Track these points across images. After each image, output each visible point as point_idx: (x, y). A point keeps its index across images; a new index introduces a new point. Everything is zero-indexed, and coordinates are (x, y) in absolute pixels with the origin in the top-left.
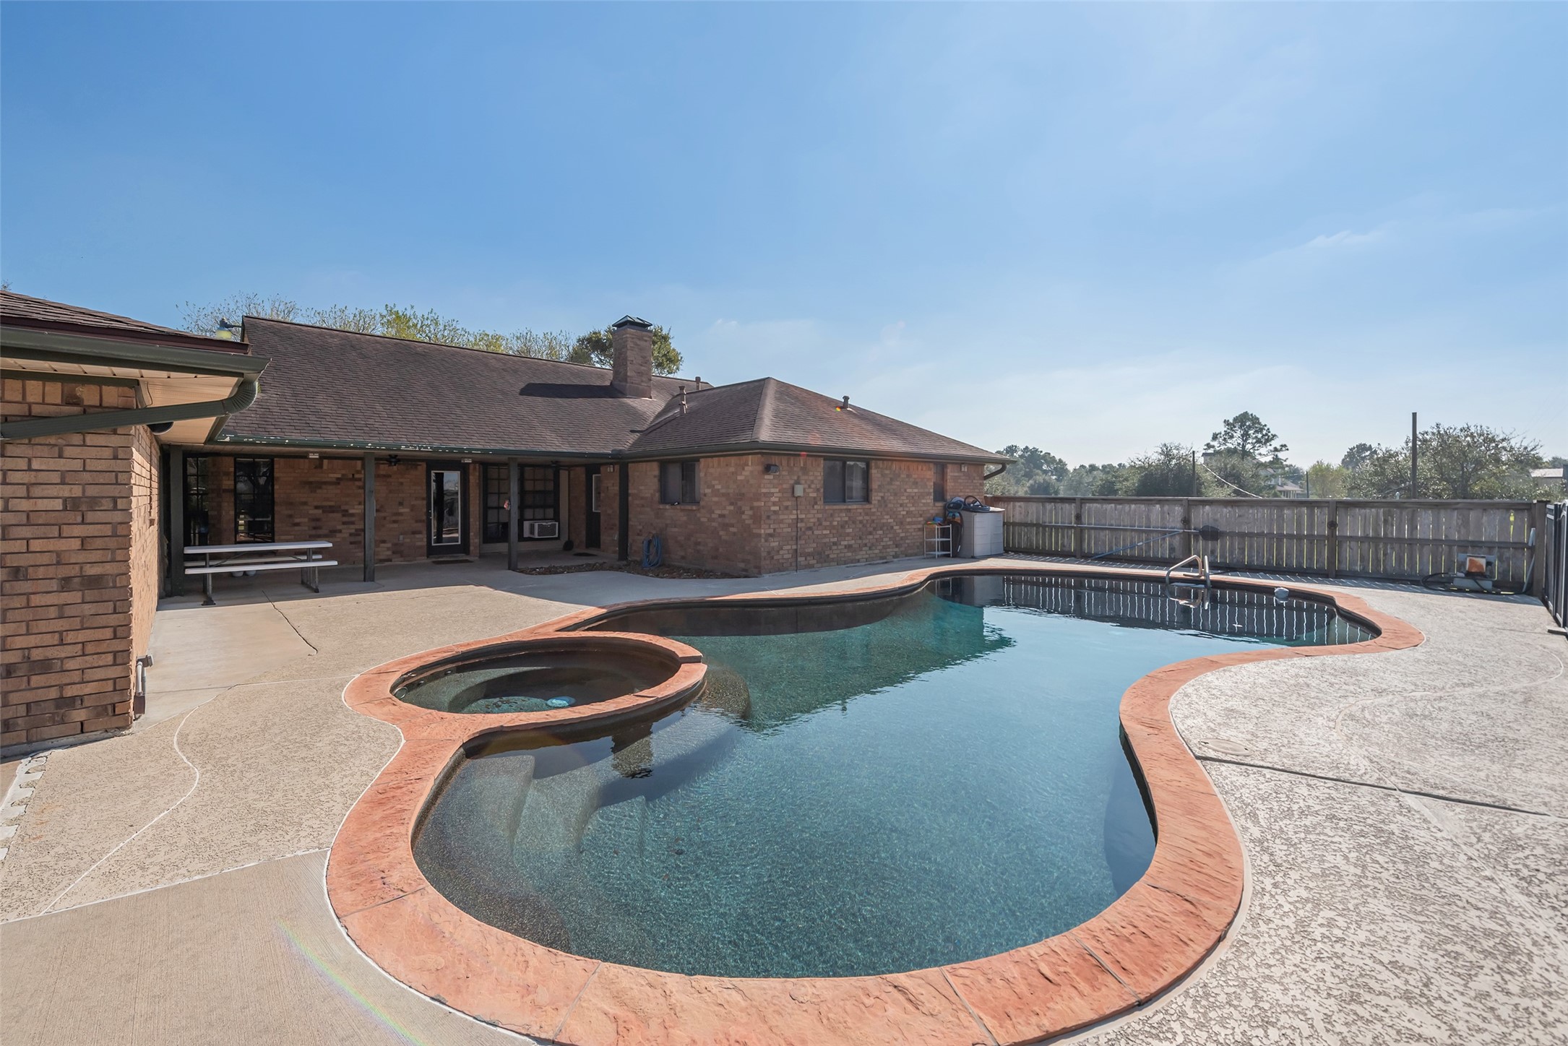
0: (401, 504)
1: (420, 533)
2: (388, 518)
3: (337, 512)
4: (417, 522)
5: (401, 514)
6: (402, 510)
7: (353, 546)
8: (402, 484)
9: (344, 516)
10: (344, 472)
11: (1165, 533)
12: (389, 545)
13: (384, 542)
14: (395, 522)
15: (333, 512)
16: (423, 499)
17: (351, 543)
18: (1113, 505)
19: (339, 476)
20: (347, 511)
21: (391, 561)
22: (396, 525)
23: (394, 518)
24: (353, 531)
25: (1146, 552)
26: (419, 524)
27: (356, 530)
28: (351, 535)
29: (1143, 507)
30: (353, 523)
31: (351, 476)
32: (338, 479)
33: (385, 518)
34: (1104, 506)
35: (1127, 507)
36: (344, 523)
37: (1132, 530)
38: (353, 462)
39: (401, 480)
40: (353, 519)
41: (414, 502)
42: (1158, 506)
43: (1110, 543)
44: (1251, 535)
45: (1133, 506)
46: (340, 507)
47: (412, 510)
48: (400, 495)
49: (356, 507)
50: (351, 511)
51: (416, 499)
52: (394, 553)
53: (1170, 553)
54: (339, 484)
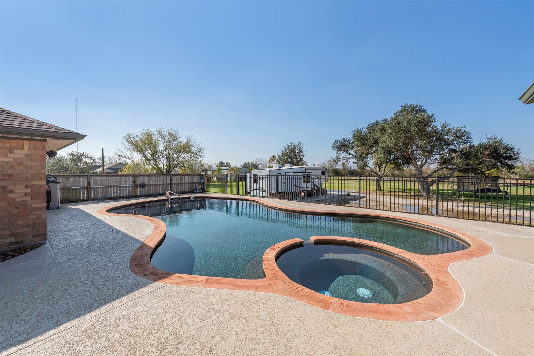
11: (126, 187)
18: (106, 178)
25: (119, 194)
29: (118, 178)
34: (102, 178)
35: (112, 178)
37: (114, 187)
42: (124, 177)
43: (104, 193)
44: (153, 185)
45: (114, 178)
53: (128, 194)
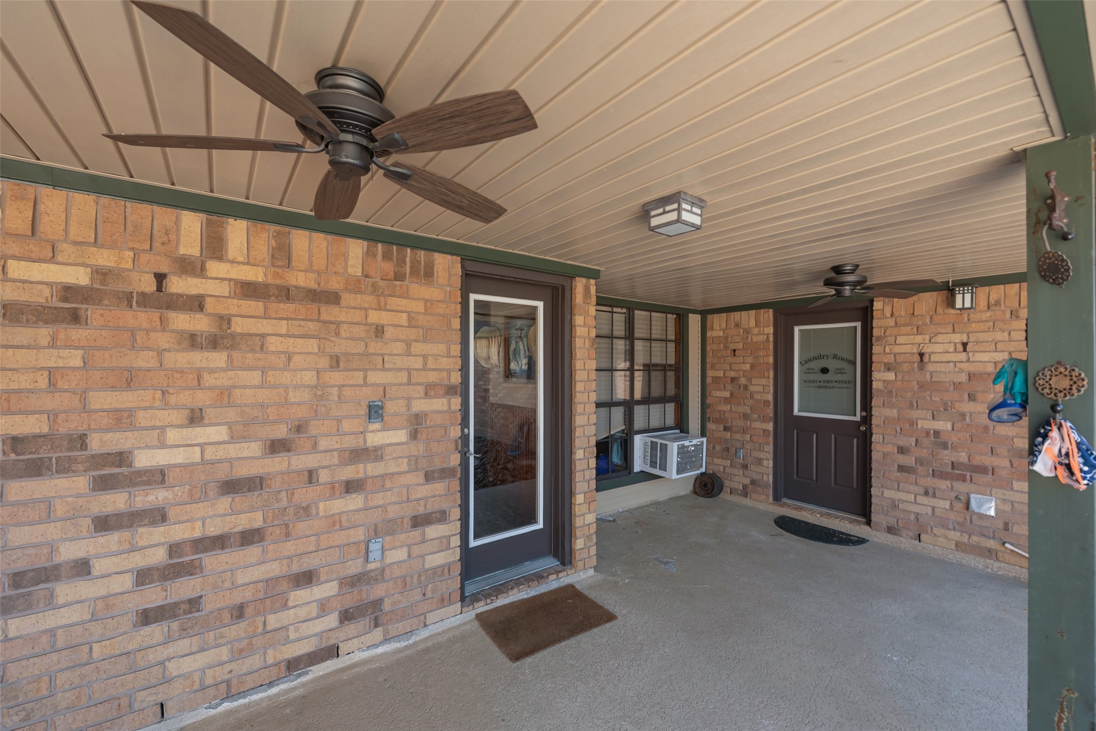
0: (375, 412)
1: (442, 517)
2: (324, 476)
3: (64, 468)
4: (429, 477)
5: (375, 454)
6: (377, 437)
7: (155, 631)
8: (379, 331)
9: (104, 484)
10: (105, 259)
12: (326, 589)
13: (307, 578)
14: (351, 487)
15: (36, 469)
16: (450, 390)
17: (147, 617)
19: (80, 277)
20: (122, 458)
21: (333, 652)
22: (355, 501)
23: (349, 473)
24: (158, 557)
26: (439, 487)
27: (174, 549)
28: (143, 577)
30: (159, 516)
31: (148, 285)
32: (68, 292)
33: (311, 476)
36: (103, 524)
38: (163, 216)
39: (374, 317)
40: (156, 497)
41: (419, 406)
46: (81, 441)
47: (414, 435)
48: (375, 377)
49: (172, 435)
50: (144, 460)
51: (429, 390)
52: (346, 616)
54: (75, 318)
